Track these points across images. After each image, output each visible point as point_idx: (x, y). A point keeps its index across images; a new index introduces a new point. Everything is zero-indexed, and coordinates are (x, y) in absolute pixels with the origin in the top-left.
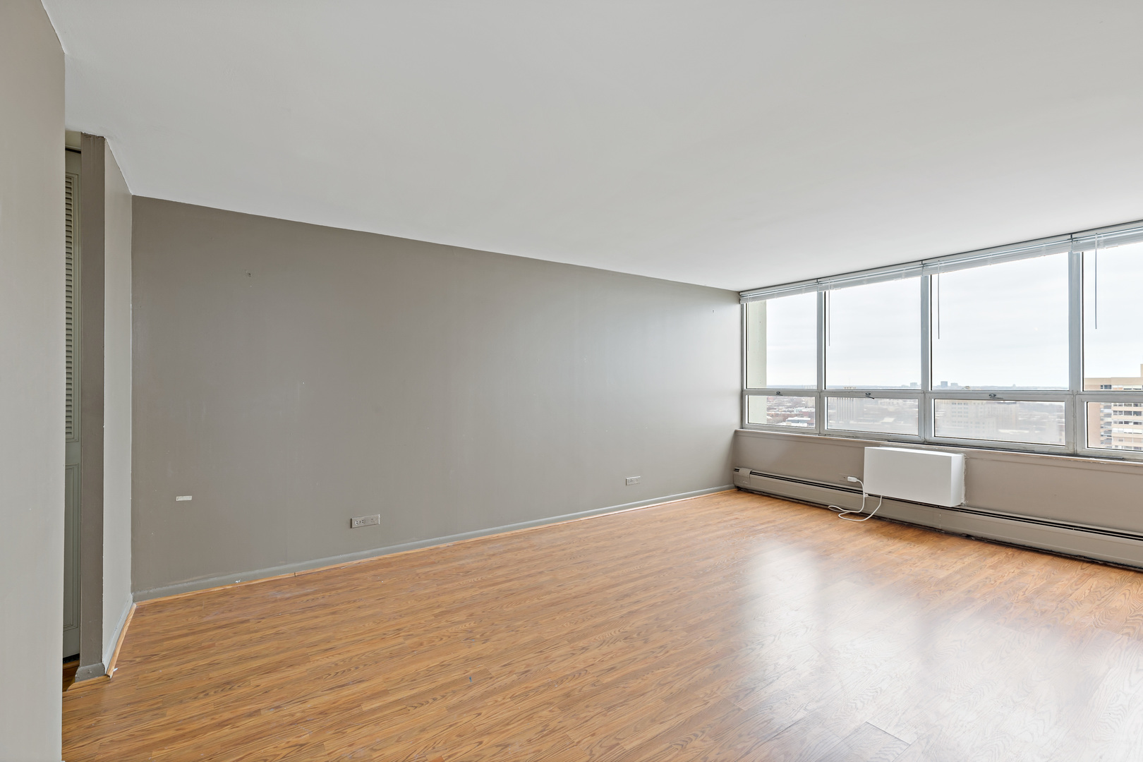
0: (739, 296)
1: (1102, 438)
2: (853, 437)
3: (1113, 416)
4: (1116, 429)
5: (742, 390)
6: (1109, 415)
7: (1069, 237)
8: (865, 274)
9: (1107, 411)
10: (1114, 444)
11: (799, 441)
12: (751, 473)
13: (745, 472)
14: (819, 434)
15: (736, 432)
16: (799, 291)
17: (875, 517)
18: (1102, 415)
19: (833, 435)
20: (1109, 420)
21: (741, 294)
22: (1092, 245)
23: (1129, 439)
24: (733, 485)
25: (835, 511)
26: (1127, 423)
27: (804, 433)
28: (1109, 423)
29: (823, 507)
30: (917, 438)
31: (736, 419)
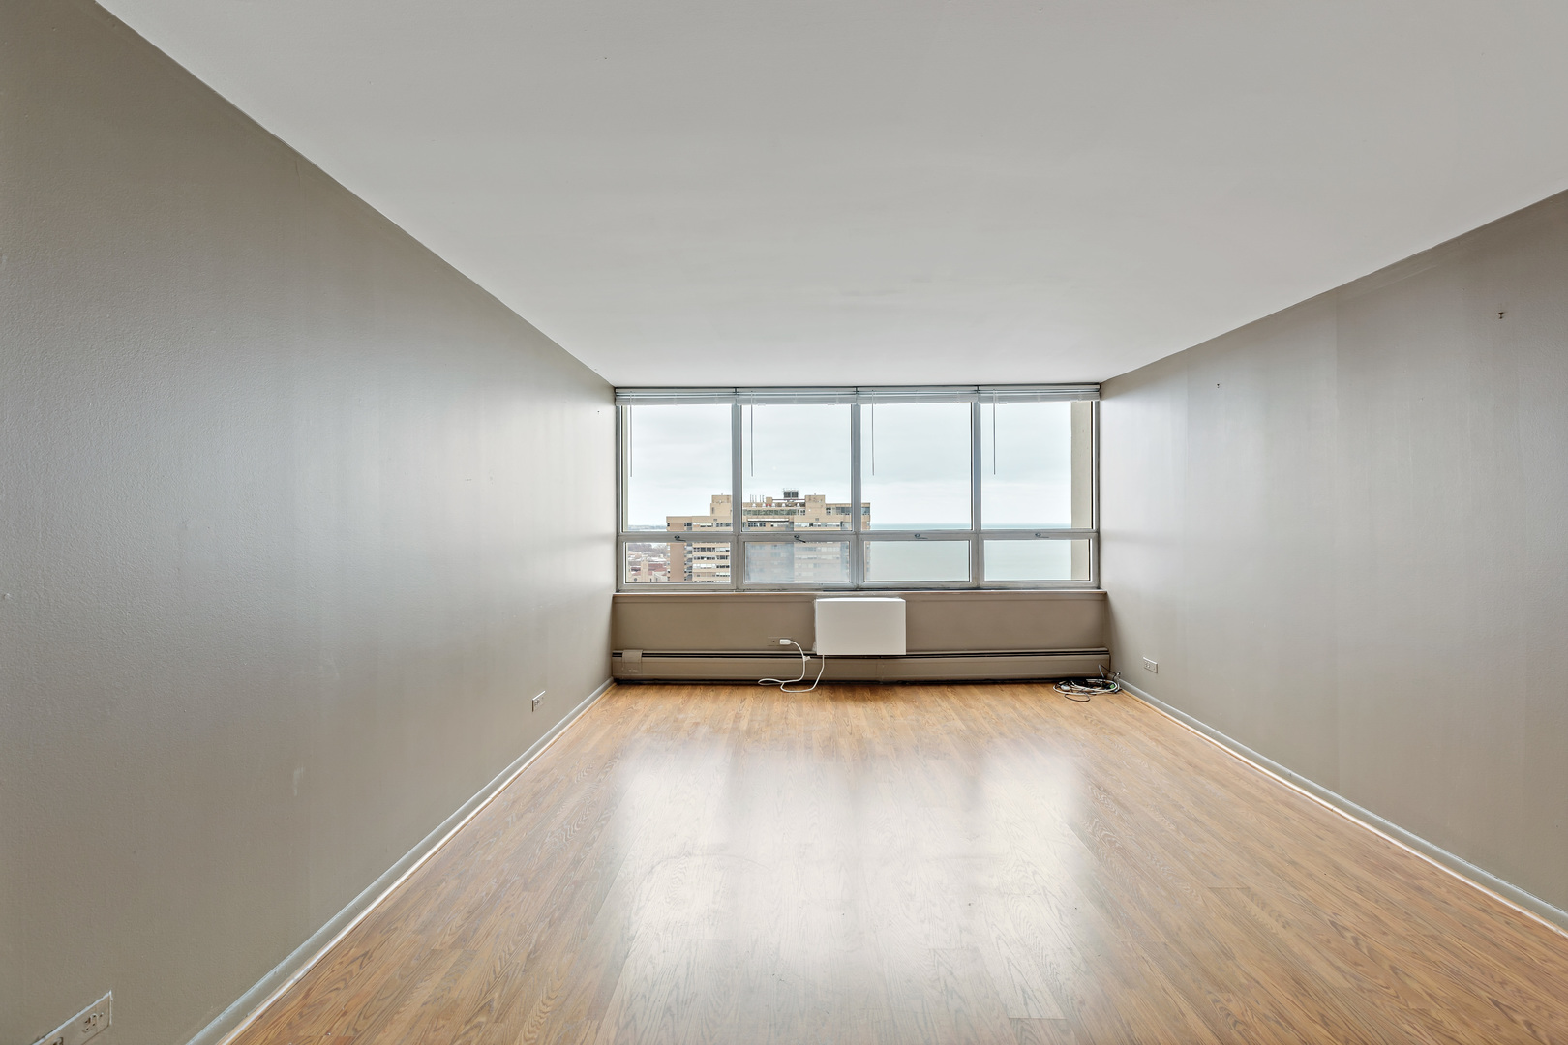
0: (615, 393)
1: (686, 575)
2: (779, 590)
3: (694, 553)
4: (696, 565)
5: (618, 536)
6: (690, 552)
7: (976, 388)
8: (796, 392)
9: (689, 548)
10: (694, 578)
11: (711, 601)
12: (644, 655)
13: (632, 656)
14: (737, 589)
15: (614, 597)
16: (711, 401)
17: (822, 683)
18: (686, 552)
19: (754, 590)
20: (690, 556)
21: (617, 390)
22: (990, 399)
23: (704, 574)
24: (612, 678)
25: (772, 685)
26: (702, 558)
27: (715, 591)
28: (690, 560)
29: (751, 683)
30: (849, 585)
31: (610, 579)
